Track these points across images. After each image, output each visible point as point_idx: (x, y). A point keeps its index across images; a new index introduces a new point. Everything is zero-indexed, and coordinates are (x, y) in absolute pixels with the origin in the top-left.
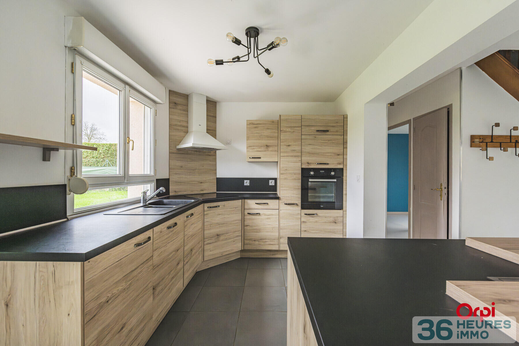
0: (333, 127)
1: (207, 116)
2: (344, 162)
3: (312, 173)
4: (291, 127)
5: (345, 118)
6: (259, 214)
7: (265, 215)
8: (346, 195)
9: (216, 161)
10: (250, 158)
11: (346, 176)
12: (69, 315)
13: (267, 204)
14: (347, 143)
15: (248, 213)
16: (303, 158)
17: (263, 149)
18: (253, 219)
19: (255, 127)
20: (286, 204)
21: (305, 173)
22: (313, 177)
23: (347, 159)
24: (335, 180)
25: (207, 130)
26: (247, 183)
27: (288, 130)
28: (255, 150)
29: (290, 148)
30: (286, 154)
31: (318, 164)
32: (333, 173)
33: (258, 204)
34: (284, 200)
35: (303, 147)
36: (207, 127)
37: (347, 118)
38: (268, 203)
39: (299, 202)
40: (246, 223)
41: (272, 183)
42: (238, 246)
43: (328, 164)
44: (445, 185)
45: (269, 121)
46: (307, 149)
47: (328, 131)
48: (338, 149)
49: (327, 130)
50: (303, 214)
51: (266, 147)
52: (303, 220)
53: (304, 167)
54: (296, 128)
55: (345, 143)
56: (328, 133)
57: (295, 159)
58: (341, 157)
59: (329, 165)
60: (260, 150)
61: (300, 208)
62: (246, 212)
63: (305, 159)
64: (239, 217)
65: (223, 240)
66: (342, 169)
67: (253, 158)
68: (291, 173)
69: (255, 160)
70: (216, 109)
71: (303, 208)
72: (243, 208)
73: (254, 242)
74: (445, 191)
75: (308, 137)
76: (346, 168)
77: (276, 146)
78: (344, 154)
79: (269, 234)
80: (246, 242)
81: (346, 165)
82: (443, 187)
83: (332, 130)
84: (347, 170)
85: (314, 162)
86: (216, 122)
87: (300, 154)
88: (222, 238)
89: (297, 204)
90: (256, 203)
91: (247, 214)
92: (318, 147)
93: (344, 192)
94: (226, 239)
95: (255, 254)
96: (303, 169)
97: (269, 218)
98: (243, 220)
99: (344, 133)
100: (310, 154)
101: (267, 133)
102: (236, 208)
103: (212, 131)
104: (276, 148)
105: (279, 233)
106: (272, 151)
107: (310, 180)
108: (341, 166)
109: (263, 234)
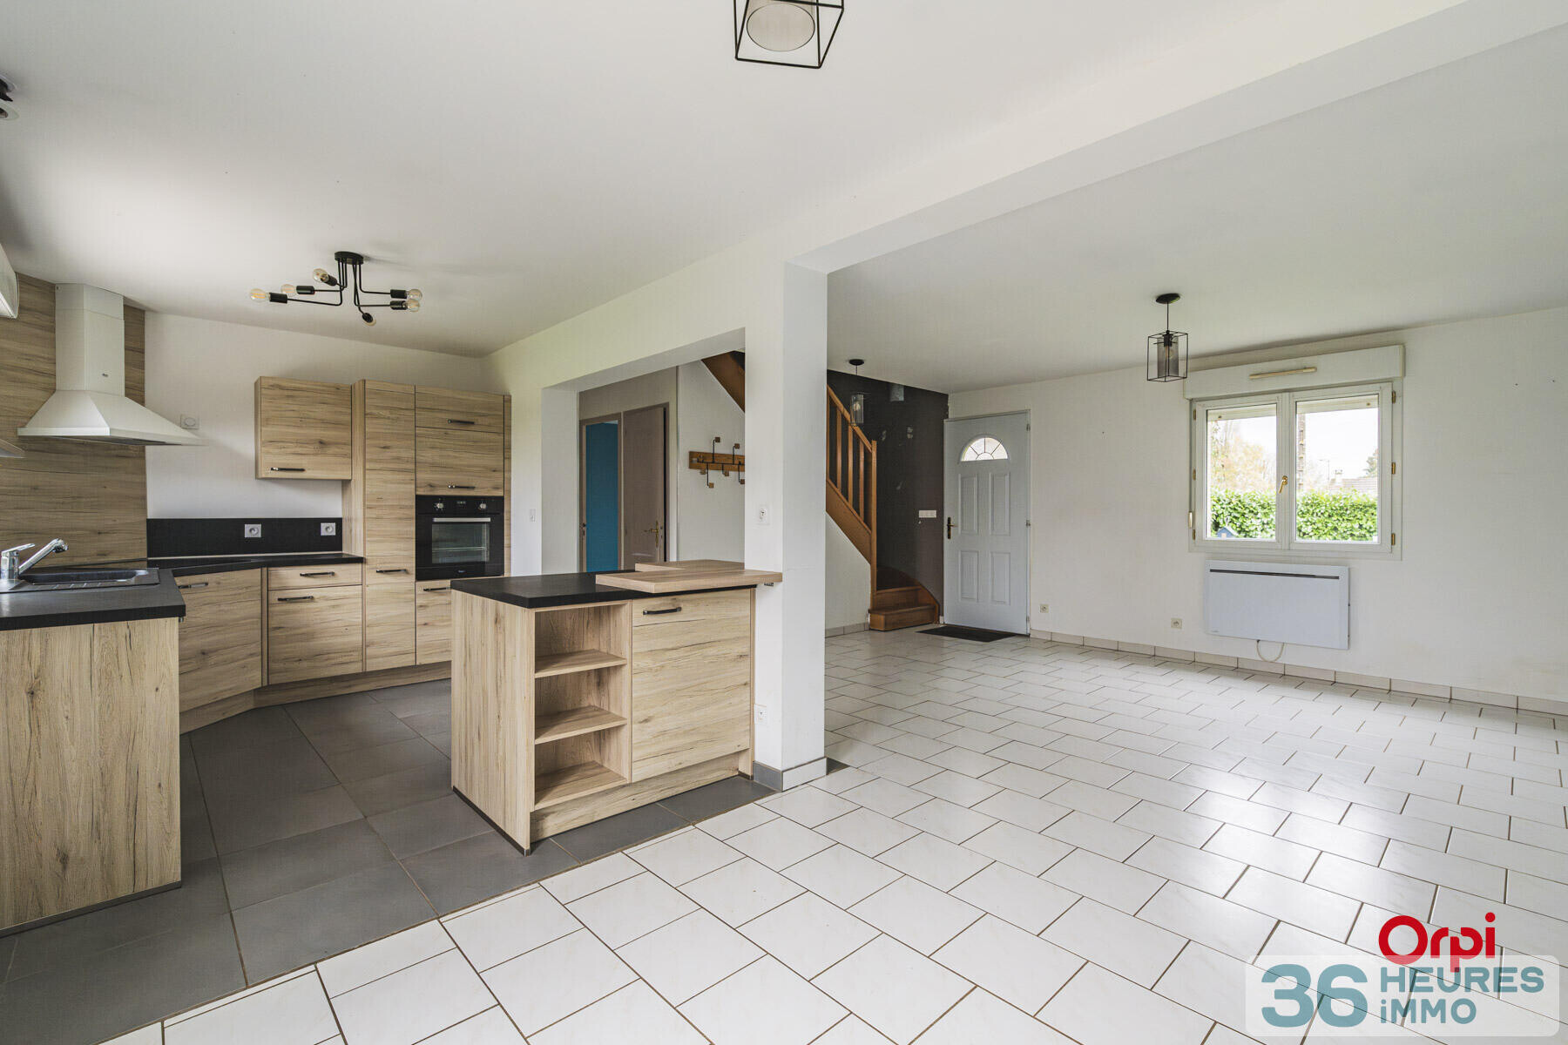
0: (484, 415)
1: (125, 349)
2: (505, 484)
3: (440, 506)
4: (391, 409)
5: (507, 400)
6: (312, 598)
7: (326, 599)
8: (510, 547)
9: (144, 473)
10: (272, 469)
11: (510, 512)
12: (157, 689)
13: (333, 574)
14: (510, 448)
15: (279, 600)
16: (419, 476)
17: (310, 449)
18: (294, 612)
19: (288, 396)
20: (381, 572)
21: (425, 507)
22: (440, 514)
23: (510, 479)
24: (489, 520)
25: (127, 387)
26: (253, 532)
27: (383, 413)
28: (289, 450)
29: (389, 454)
30: (377, 466)
31: (452, 487)
32: (483, 506)
33: (306, 575)
34: (374, 563)
35: (418, 452)
36: (126, 380)
37: (510, 401)
38: (336, 572)
39: (411, 565)
40: (274, 623)
41: (328, 530)
42: (255, 679)
43: (473, 488)
44: (661, 523)
45: (324, 386)
46: (428, 456)
47: (473, 423)
48: (493, 460)
49: (471, 421)
50: (420, 591)
51: (317, 445)
52: (420, 601)
53: (421, 492)
54: (402, 412)
55: (506, 449)
56: (472, 428)
57: (400, 476)
58: (500, 474)
59: (476, 490)
60: (299, 450)
61: (413, 577)
62: (274, 597)
63: (424, 476)
64: (254, 608)
65: (216, 664)
66: (501, 499)
67: (281, 470)
68: (392, 506)
69: (290, 476)
70: (144, 329)
71: (420, 576)
72: (266, 589)
73: (297, 664)
74: (661, 532)
75: (431, 432)
76: (510, 496)
77: (345, 444)
78: (504, 469)
79: (339, 640)
80: (274, 666)
81: (510, 491)
82: (659, 527)
83: (480, 422)
84: (510, 500)
85: (443, 484)
86: (144, 366)
87: (413, 466)
88: (213, 659)
89: (405, 570)
90: (301, 575)
91: (278, 602)
92: (451, 453)
93: (506, 542)
94: (225, 662)
95: (298, 692)
96: (419, 499)
97: (337, 606)
98: (266, 613)
99: (505, 429)
100: (434, 466)
101: (321, 412)
102: (247, 588)
103: (135, 391)
104: (347, 450)
105: (364, 634)
106: (335, 455)
107: (436, 520)
108: (499, 493)
109: (319, 643)
